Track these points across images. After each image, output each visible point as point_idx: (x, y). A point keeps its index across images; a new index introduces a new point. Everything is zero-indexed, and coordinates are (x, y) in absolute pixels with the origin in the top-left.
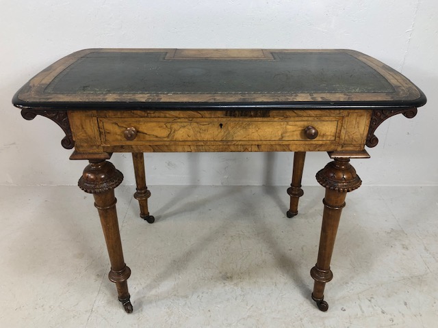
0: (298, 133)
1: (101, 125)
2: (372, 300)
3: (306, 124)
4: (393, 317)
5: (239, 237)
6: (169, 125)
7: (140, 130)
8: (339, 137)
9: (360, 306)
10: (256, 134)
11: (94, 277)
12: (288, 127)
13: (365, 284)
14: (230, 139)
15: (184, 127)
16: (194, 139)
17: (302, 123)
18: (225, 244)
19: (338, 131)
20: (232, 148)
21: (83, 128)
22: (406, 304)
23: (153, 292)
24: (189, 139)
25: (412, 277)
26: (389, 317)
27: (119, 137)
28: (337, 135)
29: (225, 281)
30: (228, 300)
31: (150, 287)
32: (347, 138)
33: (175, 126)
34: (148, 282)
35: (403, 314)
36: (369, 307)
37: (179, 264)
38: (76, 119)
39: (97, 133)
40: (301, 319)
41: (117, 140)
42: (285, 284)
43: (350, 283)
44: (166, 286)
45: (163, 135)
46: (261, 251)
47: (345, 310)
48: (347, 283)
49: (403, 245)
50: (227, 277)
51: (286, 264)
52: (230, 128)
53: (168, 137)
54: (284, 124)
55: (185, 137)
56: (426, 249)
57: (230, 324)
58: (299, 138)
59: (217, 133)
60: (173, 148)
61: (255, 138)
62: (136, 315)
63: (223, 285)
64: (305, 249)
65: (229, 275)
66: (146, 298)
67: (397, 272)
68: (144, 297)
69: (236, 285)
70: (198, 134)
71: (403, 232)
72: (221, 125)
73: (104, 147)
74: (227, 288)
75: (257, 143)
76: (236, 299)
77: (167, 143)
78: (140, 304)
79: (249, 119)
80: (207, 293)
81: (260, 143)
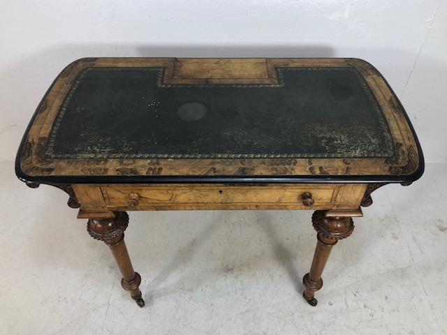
0: (296, 197)
1: (104, 192)
2: (357, 294)
3: (303, 191)
4: (373, 312)
5: (241, 224)
6: (170, 192)
7: (142, 195)
8: (335, 201)
9: (346, 300)
10: (255, 198)
11: (107, 269)
12: (286, 193)
13: (353, 277)
14: (230, 201)
15: (185, 193)
16: (195, 201)
17: (299, 190)
18: (227, 232)
19: (334, 196)
20: (232, 208)
21: (87, 195)
22: (386, 298)
23: (162, 285)
24: (190, 201)
25: (396, 270)
26: (370, 311)
27: (123, 201)
28: (333, 199)
29: (226, 274)
30: (229, 294)
31: (159, 280)
32: (342, 201)
33: (176, 192)
34: (157, 274)
35: (382, 309)
36: (353, 301)
37: (184, 255)
38: (80, 189)
39: (101, 199)
40: (292, 314)
41: (121, 203)
42: (281, 276)
43: (340, 276)
44: (173, 279)
45: (165, 199)
46: (260, 240)
47: (331, 304)
48: (337, 276)
49: (393, 234)
50: (228, 270)
51: (283, 255)
52: (229, 194)
53: (170, 200)
54: (282, 191)
55: (186, 200)
56: (414, 239)
57: (231, 319)
58: (296, 201)
59: (217, 197)
60: (175, 208)
61: (254, 201)
62: (148, 308)
63: (224, 277)
64: (301, 238)
65: (230, 267)
66: (156, 292)
67: (384, 264)
68: (154, 291)
69: (236, 277)
70: (199, 198)
71: (396, 218)
72: (221, 192)
73: (109, 208)
74: (228, 281)
75: (255, 204)
76: (236, 293)
77: (169, 205)
78: (151, 297)
79: (248, 187)
80: (210, 286)
81: (258, 204)
